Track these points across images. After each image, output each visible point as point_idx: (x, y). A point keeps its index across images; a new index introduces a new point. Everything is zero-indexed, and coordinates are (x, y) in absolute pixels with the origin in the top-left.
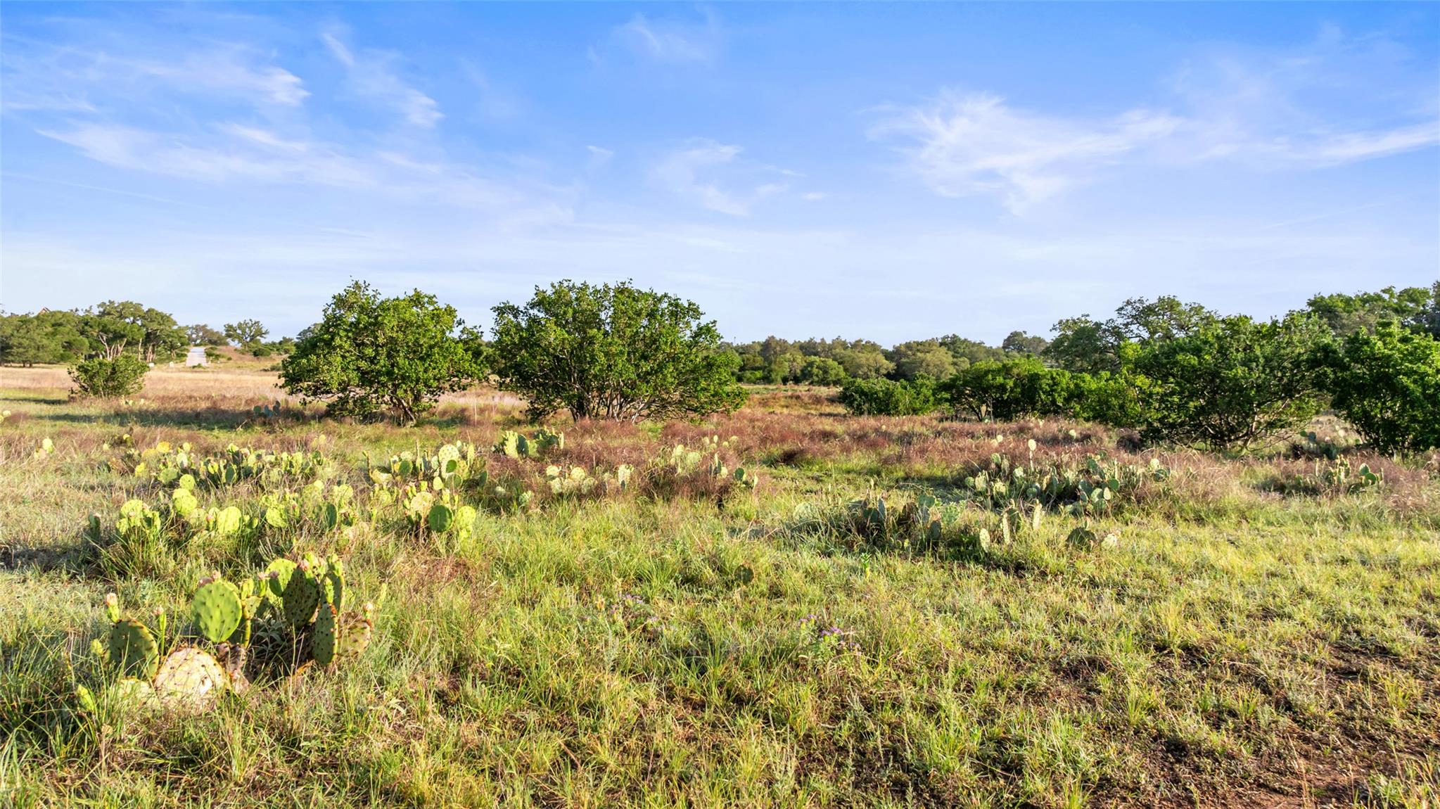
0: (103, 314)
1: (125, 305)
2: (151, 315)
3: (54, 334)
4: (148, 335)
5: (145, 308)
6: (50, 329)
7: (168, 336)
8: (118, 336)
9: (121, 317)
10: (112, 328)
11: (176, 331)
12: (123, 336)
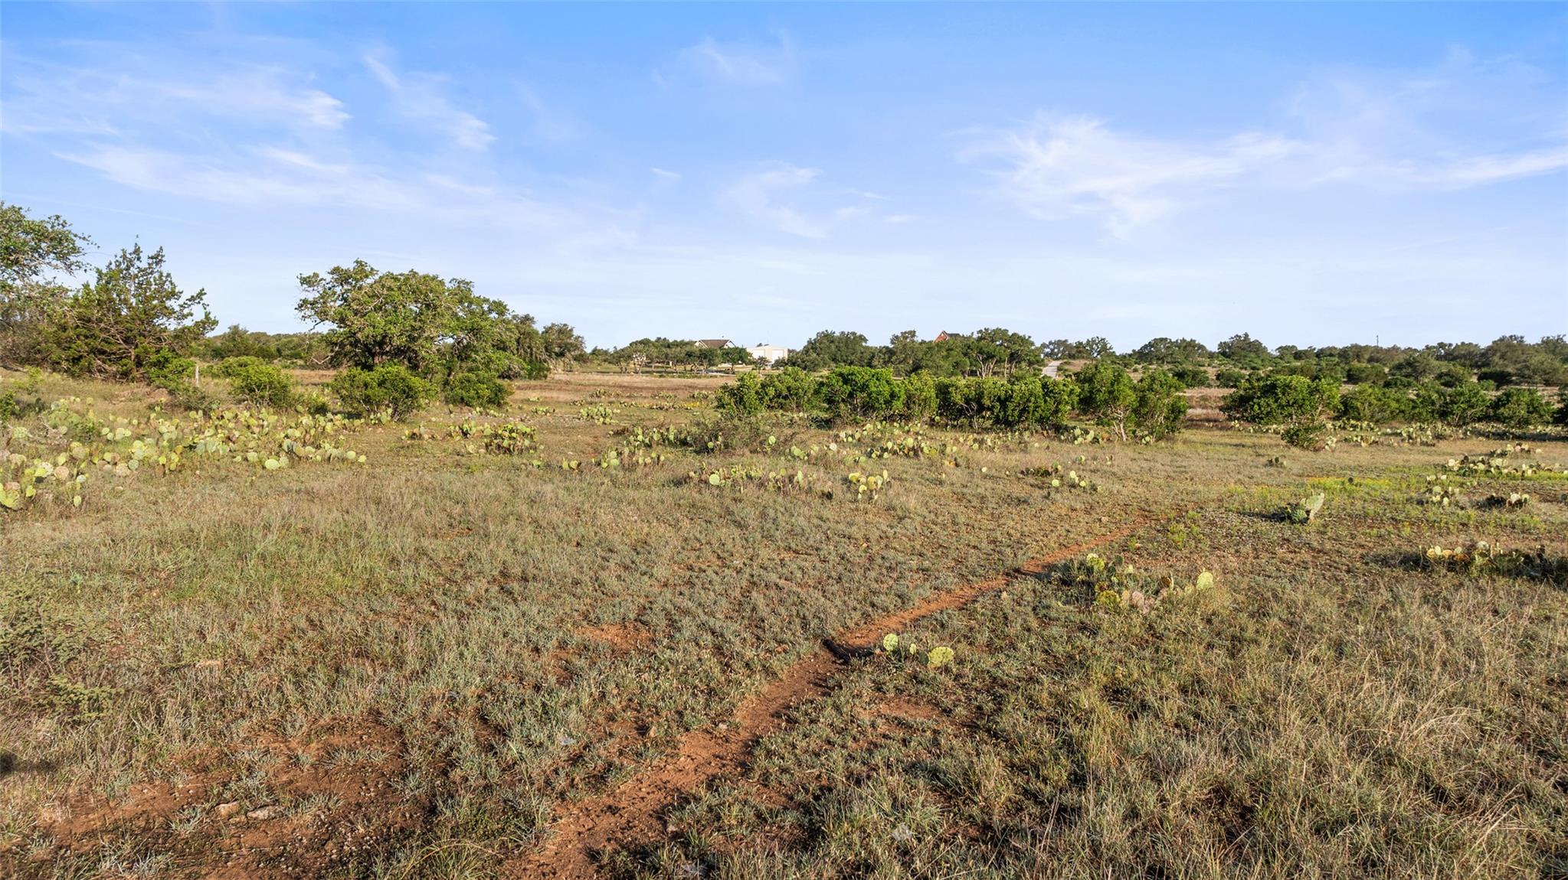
0: (980, 339)
1: (997, 331)
2: (1016, 339)
3: (947, 357)
4: (1012, 355)
5: (1010, 333)
6: (945, 353)
7: (1027, 355)
8: (990, 357)
9: (993, 341)
10: (985, 350)
11: (1033, 351)
12: (994, 356)
